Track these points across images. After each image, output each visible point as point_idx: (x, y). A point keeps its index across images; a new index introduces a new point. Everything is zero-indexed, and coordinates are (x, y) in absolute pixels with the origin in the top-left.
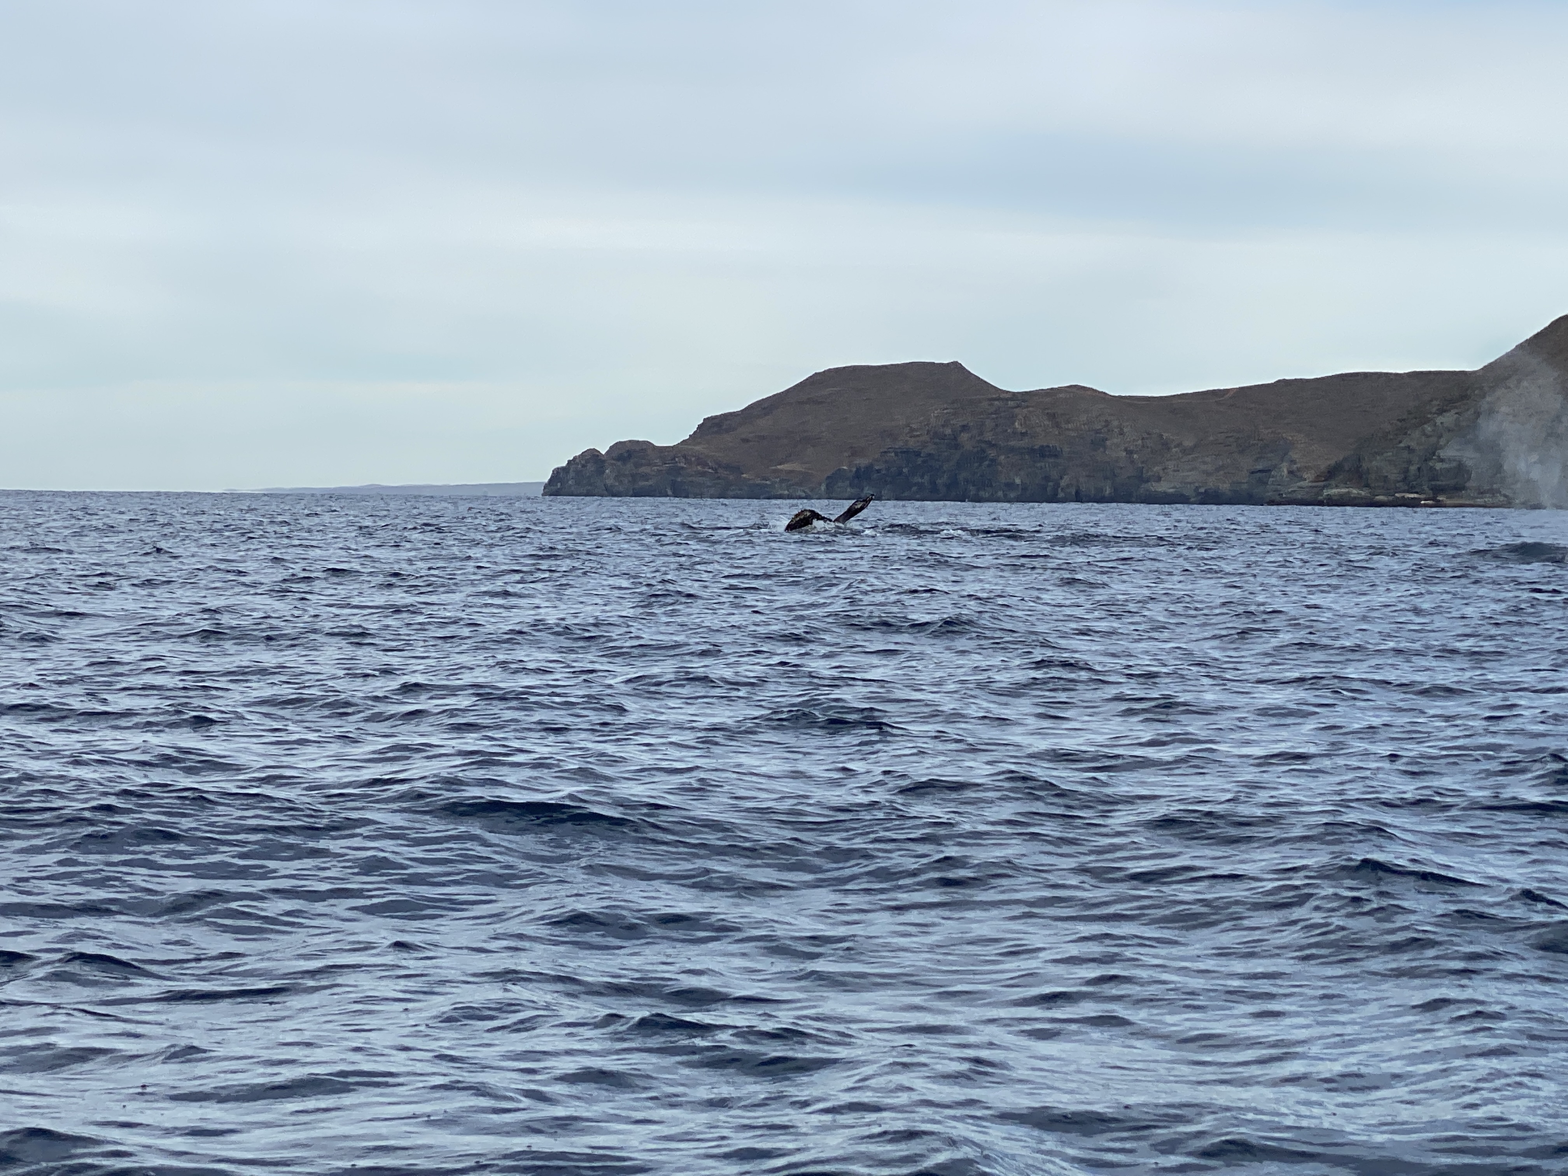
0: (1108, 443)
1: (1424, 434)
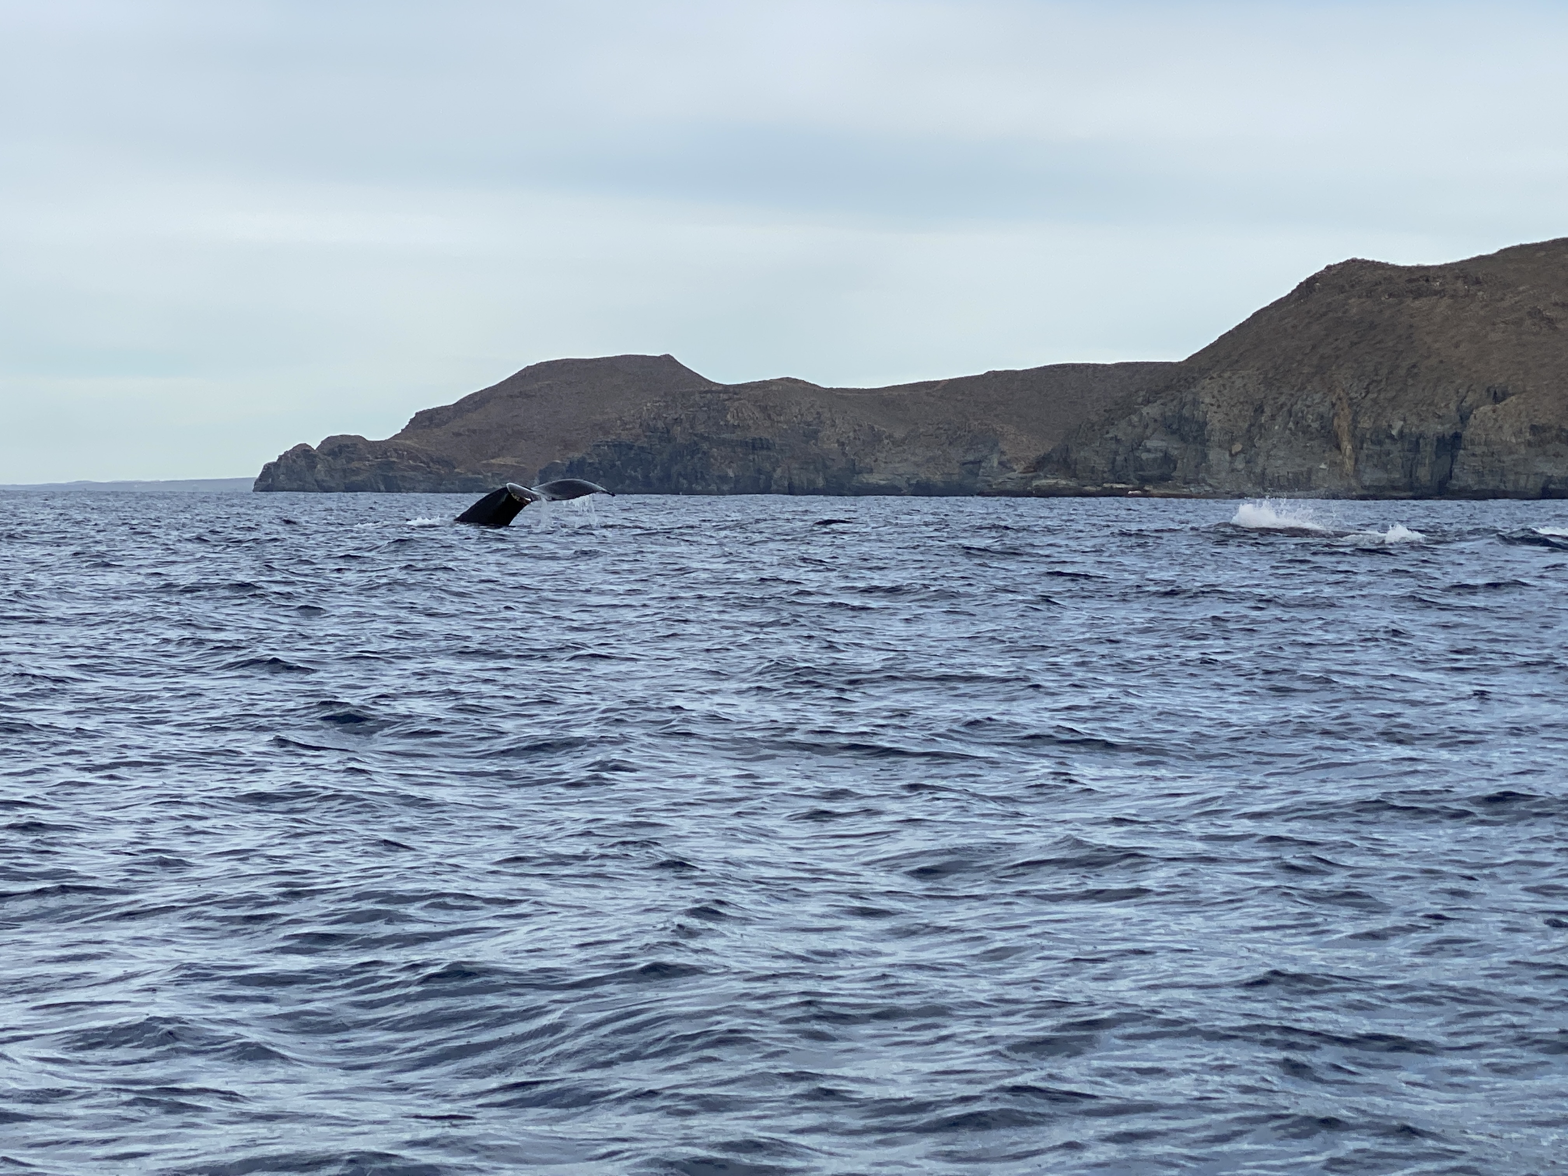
0: (821, 435)
1: (1130, 423)
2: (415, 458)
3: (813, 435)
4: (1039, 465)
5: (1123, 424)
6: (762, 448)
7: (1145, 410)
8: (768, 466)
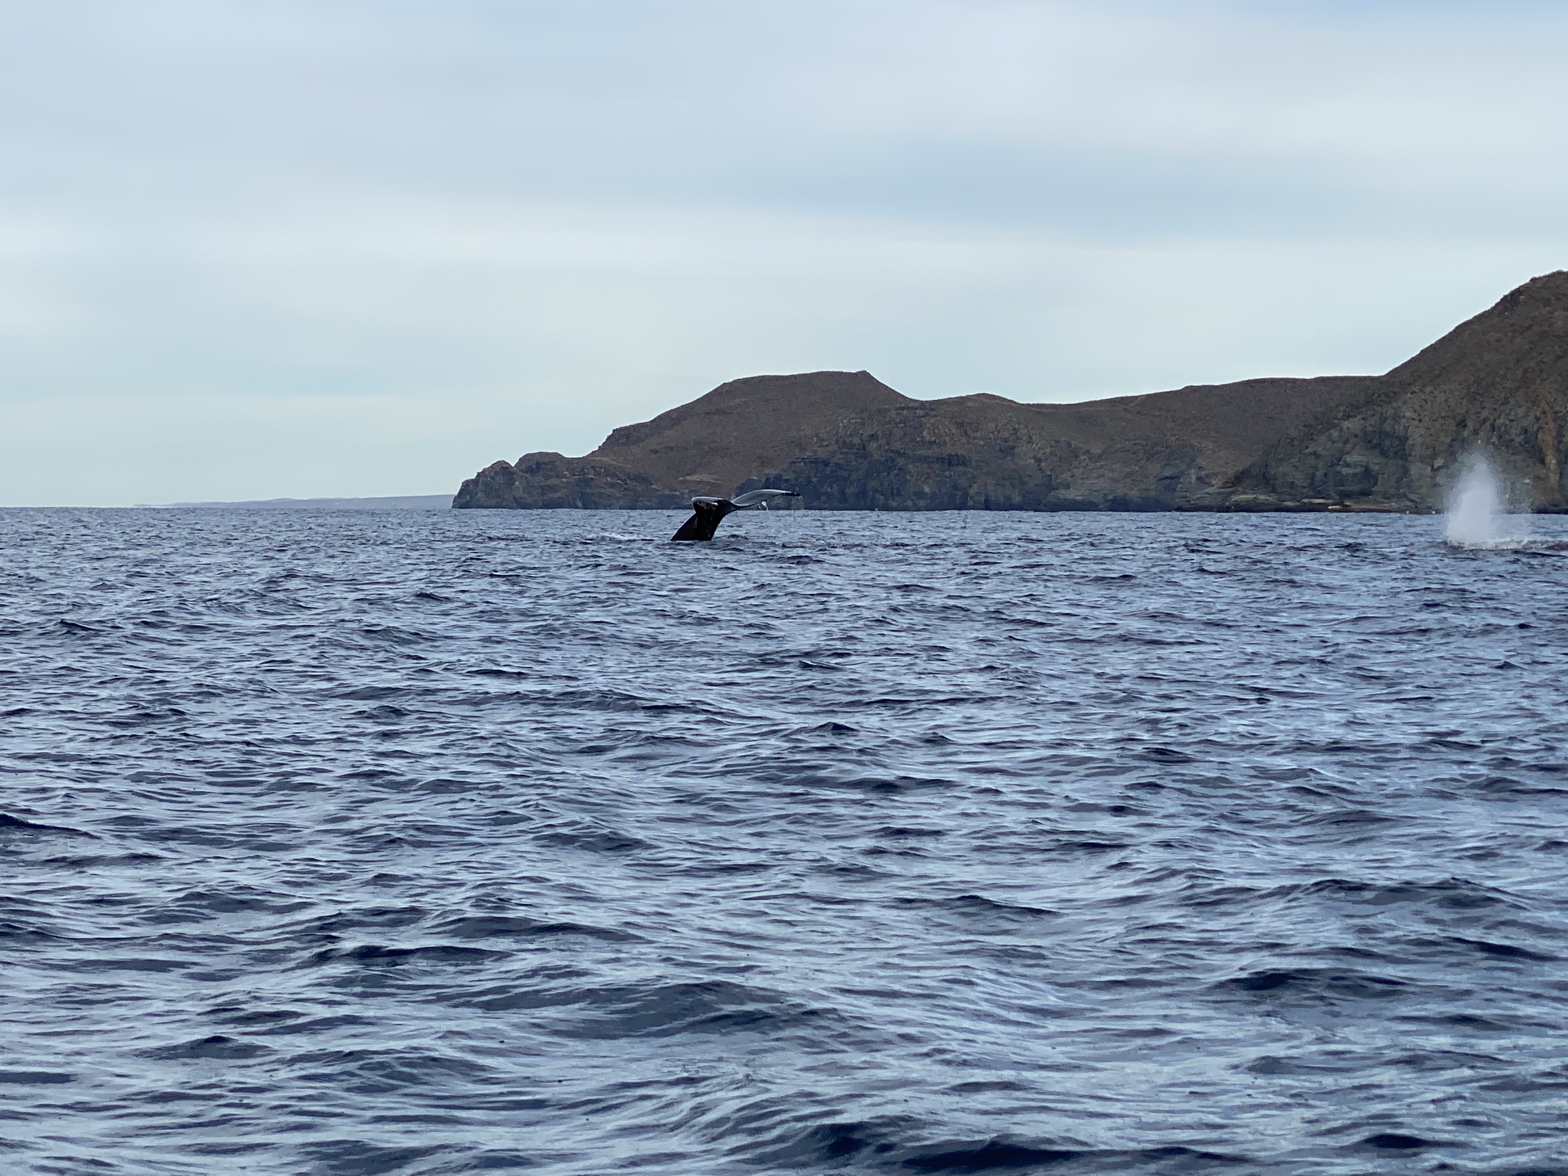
0: (1017, 451)
1: (1330, 438)
2: (614, 475)
3: (1008, 451)
4: (1237, 480)
5: (1323, 438)
6: (958, 464)
7: (1346, 424)
8: (963, 482)
